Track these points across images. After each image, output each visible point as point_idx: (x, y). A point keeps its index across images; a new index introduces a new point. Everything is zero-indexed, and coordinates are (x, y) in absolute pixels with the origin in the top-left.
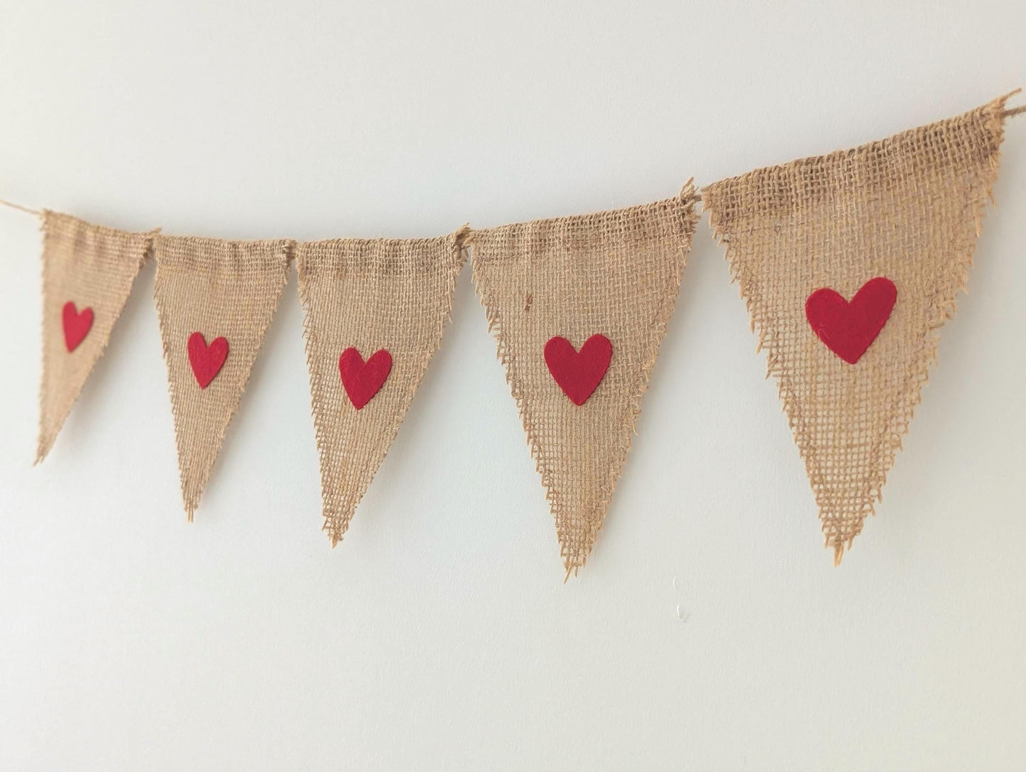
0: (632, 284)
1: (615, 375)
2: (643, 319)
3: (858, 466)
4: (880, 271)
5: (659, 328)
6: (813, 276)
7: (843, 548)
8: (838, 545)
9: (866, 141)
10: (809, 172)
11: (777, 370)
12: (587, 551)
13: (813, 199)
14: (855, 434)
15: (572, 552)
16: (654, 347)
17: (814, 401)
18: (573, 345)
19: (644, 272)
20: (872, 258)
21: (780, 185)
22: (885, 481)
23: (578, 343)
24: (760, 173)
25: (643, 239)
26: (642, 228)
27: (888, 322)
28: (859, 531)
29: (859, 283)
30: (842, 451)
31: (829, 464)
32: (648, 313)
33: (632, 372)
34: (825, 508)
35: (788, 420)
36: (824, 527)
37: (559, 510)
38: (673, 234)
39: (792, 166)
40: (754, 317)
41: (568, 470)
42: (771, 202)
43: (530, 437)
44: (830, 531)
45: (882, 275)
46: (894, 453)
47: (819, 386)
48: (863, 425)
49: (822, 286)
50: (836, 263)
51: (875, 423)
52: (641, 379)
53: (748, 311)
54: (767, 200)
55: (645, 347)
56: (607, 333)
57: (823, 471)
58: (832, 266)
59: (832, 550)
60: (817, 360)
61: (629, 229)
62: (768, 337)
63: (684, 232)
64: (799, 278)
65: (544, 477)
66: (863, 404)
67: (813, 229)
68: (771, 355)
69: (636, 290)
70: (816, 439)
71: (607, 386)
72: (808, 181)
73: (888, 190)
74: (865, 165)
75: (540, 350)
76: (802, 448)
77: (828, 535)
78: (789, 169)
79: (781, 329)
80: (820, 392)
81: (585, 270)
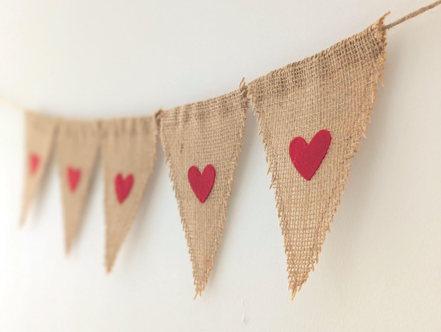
0: (222, 137)
1: (217, 186)
2: (228, 156)
3: (308, 241)
4: (324, 126)
5: (234, 161)
6: (294, 130)
7: (296, 290)
8: (294, 289)
9: (319, 51)
10: (294, 71)
11: (275, 184)
12: (205, 282)
13: (296, 86)
14: (308, 222)
15: (199, 282)
16: (232, 172)
17: (290, 202)
18: (200, 170)
19: (227, 130)
20: (321, 118)
21: (282, 79)
22: (320, 250)
23: (201, 169)
24: (273, 73)
25: (227, 112)
26: (226, 107)
27: (326, 156)
28: (305, 280)
29: (314, 133)
30: (301, 232)
31: (295, 239)
32: (229, 152)
33: (223, 185)
34: (291, 266)
35: (278, 213)
36: (289, 276)
37: (194, 259)
38: (239, 109)
39: (286, 68)
40: (268, 154)
41: (198, 238)
42: (278, 89)
43: (182, 220)
44: (292, 279)
45: (325, 128)
46: (325, 233)
47: (293, 193)
48: (312, 217)
49: (297, 136)
50: (305, 122)
51: (318, 215)
52: (227, 189)
53: (265, 151)
54: (276, 88)
55: (229, 171)
56: (213, 164)
57: (292, 243)
58: (303, 124)
59: (291, 290)
60: (293, 179)
61: (220, 107)
62: (273, 166)
63: (243, 108)
64: (288, 131)
65: (188, 241)
66: (312, 204)
67: (296, 103)
68: (273, 176)
69: (224, 140)
70: (290, 224)
71: (214, 192)
72: (293, 76)
73: (330, 78)
74: (318, 65)
75: (186, 173)
76: (283, 229)
77: (290, 282)
78: (285, 70)
79: (278, 161)
80: (293, 197)
81: (204, 130)
